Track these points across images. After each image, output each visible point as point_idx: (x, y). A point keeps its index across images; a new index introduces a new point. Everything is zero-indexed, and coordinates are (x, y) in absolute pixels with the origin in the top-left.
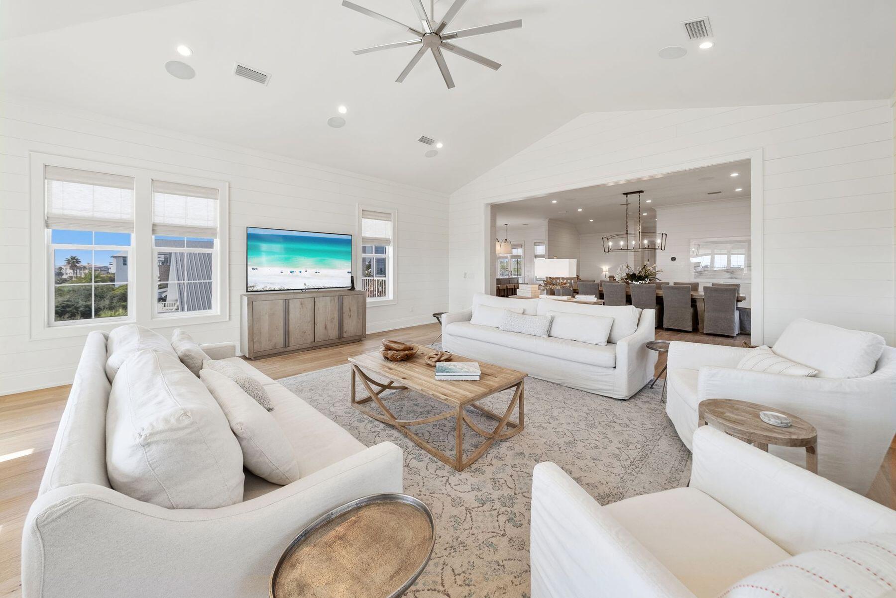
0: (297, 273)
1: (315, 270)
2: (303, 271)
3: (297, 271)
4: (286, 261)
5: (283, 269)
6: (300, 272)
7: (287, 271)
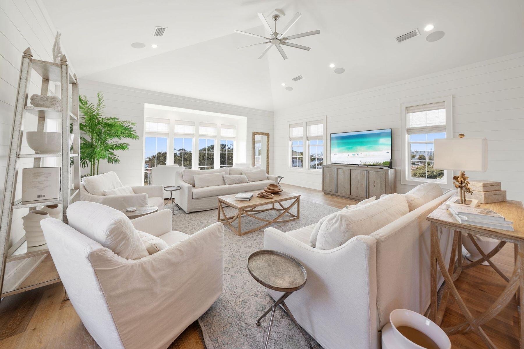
0: (356, 155)
1: (366, 153)
2: (359, 154)
3: (356, 154)
4: (350, 149)
5: (348, 154)
6: (358, 154)
7: (351, 154)
